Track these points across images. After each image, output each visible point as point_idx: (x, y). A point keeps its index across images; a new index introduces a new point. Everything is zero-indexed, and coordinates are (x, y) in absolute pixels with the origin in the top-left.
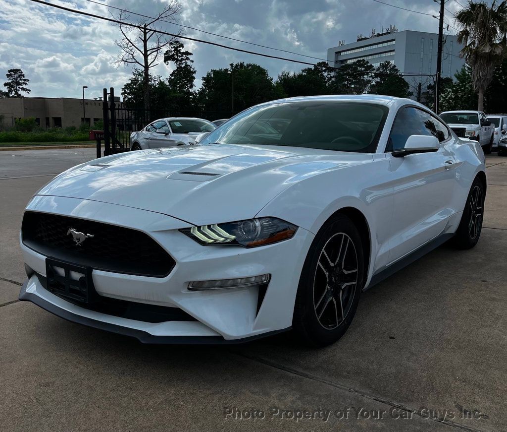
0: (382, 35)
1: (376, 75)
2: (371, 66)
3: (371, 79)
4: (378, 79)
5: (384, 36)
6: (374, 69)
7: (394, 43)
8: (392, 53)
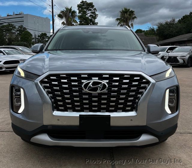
0: (18, 14)
1: (17, 31)
2: (15, 27)
3: (15, 32)
4: (18, 32)
5: (19, 15)
6: (16, 28)
7: (23, 18)
8: (23, 22)
